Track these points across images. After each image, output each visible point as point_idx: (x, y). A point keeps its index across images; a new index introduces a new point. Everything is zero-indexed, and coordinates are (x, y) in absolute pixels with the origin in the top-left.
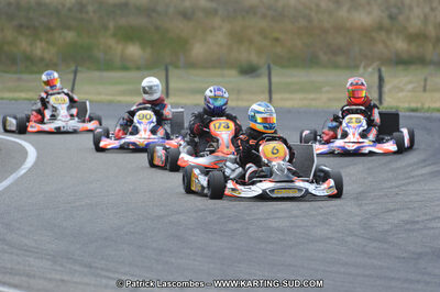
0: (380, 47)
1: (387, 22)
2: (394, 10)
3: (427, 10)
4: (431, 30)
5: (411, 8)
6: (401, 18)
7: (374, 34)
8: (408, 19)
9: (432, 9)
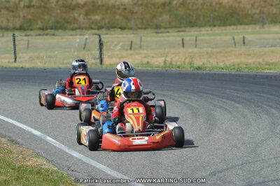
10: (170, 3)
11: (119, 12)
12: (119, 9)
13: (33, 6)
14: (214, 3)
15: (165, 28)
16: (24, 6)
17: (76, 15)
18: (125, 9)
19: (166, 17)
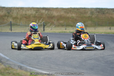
0: (5, 21)
1: (7, 14)
2: (9, 11)
3: (17, 11)
4: (19, 16)
5: (13, 10)
6: (11, 13)
7: (4, 17)
8: (13, 13)
9: (19, 11)
10: (91, 17)
11: (70, 20)
12: (71, 18)
13: (36, 17)
14: (109, 17)
15: (89, 26)
16: (33, 17)
17: (53, 21)
18: (73, 18)
19: (90, 22)
